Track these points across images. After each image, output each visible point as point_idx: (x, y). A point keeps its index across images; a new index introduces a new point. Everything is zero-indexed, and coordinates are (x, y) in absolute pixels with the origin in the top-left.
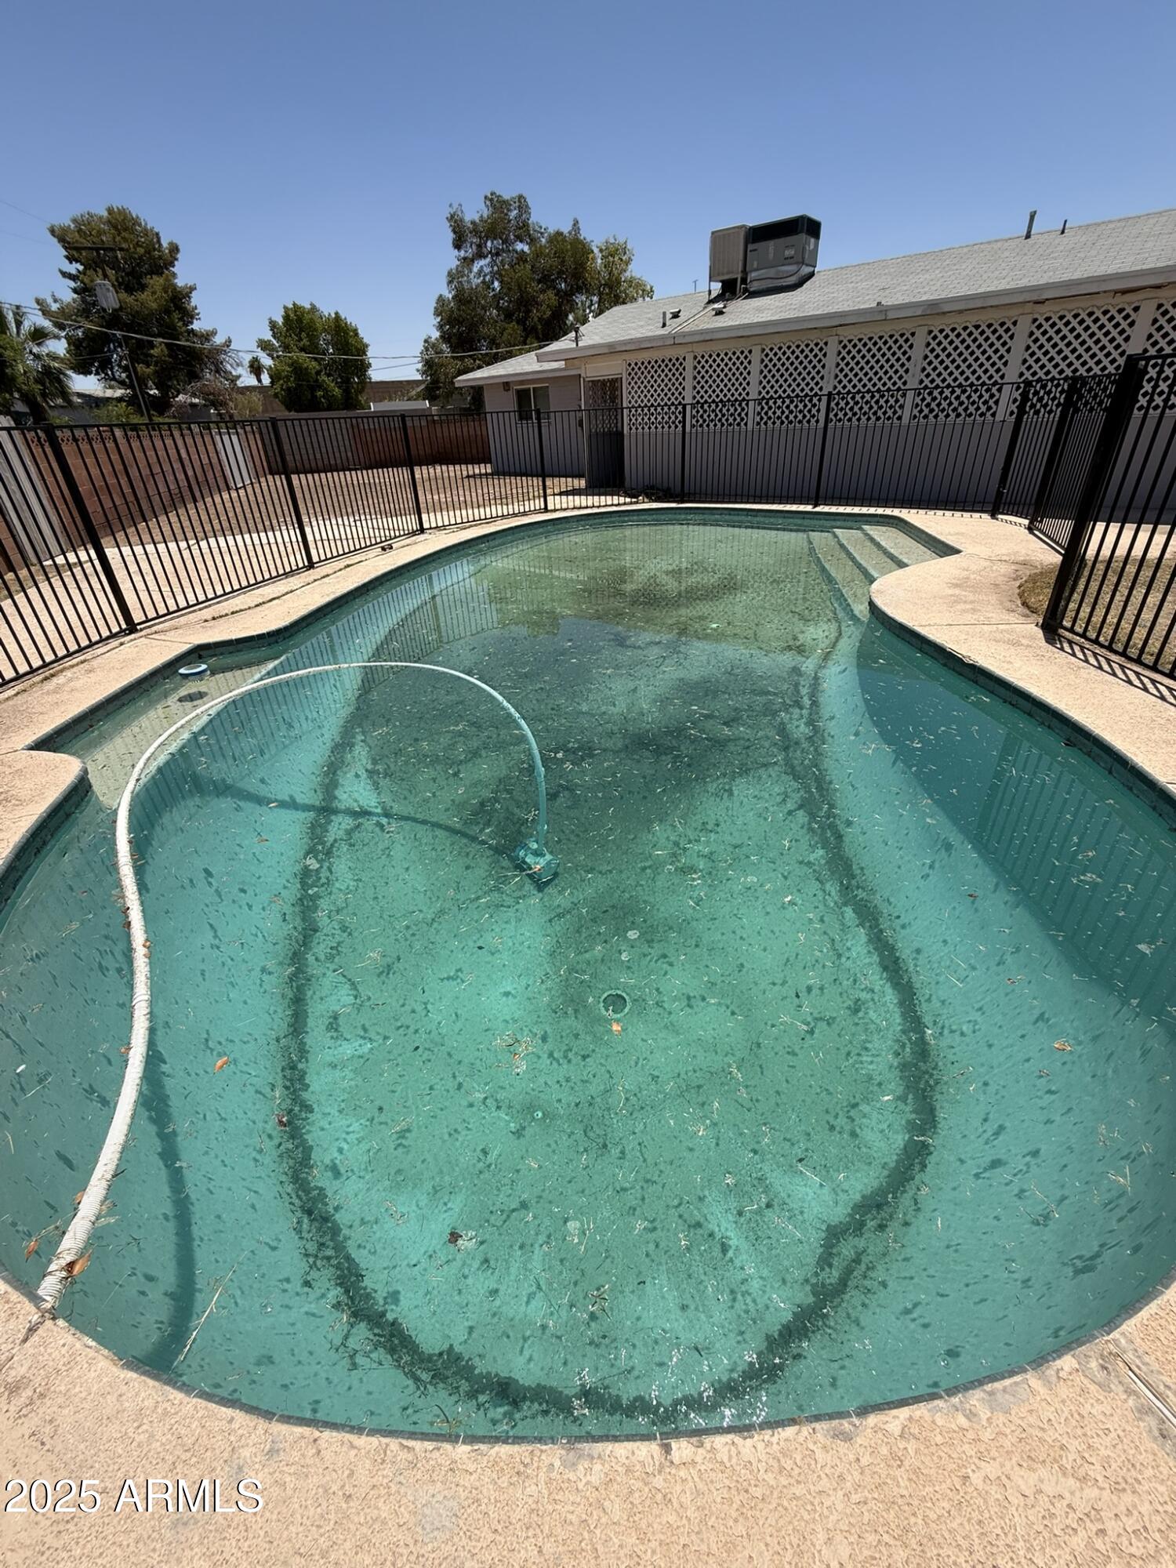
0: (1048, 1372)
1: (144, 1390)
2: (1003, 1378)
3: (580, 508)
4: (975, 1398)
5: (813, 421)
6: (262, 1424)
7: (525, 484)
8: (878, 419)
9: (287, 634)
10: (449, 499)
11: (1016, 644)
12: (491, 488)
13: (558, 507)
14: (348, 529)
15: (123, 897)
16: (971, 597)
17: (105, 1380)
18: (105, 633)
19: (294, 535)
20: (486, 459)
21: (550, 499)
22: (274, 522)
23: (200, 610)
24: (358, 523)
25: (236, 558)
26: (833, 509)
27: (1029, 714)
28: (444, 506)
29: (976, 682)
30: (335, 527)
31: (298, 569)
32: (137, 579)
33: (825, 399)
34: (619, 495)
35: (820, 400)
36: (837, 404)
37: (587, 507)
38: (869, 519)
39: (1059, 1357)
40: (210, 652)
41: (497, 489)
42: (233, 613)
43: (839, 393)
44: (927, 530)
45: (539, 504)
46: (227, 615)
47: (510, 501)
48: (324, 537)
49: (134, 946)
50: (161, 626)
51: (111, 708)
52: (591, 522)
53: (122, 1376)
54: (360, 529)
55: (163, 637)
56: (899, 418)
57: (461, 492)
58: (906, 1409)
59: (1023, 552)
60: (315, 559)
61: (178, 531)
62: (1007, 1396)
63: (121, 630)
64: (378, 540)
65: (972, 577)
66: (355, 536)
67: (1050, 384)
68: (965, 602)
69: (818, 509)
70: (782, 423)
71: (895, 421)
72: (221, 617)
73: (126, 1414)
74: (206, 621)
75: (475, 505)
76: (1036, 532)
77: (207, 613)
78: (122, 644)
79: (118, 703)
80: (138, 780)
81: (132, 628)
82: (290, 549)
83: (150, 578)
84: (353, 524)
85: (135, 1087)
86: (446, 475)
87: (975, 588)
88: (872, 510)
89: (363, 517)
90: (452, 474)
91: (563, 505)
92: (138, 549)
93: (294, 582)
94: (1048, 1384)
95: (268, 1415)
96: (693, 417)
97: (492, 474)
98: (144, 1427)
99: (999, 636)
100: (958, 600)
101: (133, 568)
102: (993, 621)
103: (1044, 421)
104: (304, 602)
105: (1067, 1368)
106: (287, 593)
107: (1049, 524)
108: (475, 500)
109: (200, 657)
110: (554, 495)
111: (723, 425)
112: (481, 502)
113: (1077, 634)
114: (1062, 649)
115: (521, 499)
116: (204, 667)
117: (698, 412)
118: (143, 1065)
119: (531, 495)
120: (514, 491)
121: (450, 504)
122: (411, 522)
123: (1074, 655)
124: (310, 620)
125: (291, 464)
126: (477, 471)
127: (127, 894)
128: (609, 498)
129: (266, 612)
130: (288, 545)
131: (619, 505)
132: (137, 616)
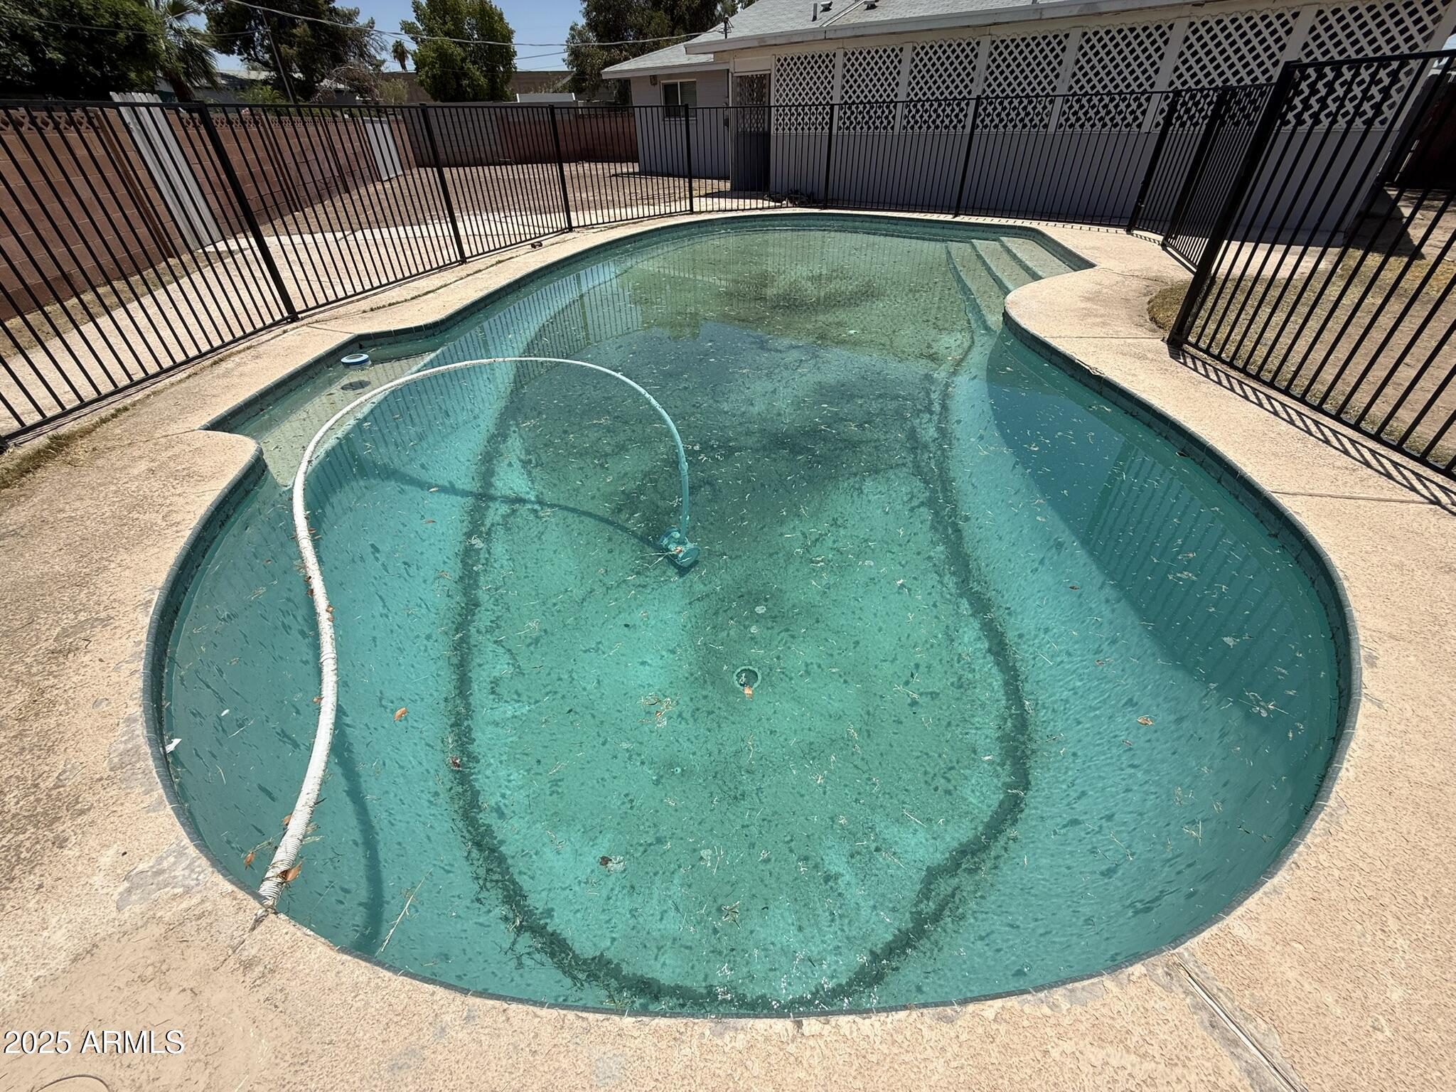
0: (1120, 976)
1: (357, 970)
2: (1083, 979)
3: (725, 210)
4: (1059, 994)
5: (959, 126)
6: (459, 998)
7: (671, 185)
8: (1025, 126)
9: (443, 328)
10: (597, 198)
11: (1142, 357)
12: (638, 188)
13: (703, 209)
14: (498, 224)
15: (305, 567)
16: (1102, 311)
17: (324, 961)
18: (269, 321)
19: (447, 229)
20: (634, 159)
21: (696, 200)
22: (427, 214)
23: (358, 300)
24: (509, 219)
25: (391, 250)
26: (973, 220)
27: (1149, 425)
28: (592, 205)
29: (1100, 394)
30: (486, 223)
31: (451, 263)
32: (297, 268)
33: (973, 103)
34: (764, 199)
35: (967, 105)
36: (985, 109)
37: (731, 210)
38: (1008, 231)
39: (1131, 965)
40: (370, 343)
41: (644, 189)
42: (390, 305)
43: (987, 98)
44: (1063, 243)
45: (685, 205)
46: (384, 306)
47: (656, 201)
48: (476, 232)
49: (318, 611)
50: (322, 315)
51: (279, 393)
52: (734, 226)
53: (338, 958)
54: (510, 225)
55: (324, 327)
56: (1046, 126)
57: (609, 191)
58: (1000, 1000)
59: (1156, 268)
60: (467, 254)
61: (334, 222)
62: (1084, 993)
63: (284, 319)
64: (528, 237)
65: (1105, 291)
66: (506, 232)
67: (1199, 95)
68: (1096, 316)
69: (957, 219)
70: (929, 127)
71: (1041, 129)
72: (379, 308)
73: (344, 987)
74: (364, 312)
75: (623, 205)
76: (1169, 249)
77: (365, 305)
78: (285, 332)
79: (285, 388)
80: (310, 462)
81: (293, 316)
82: (442, 242)
83: (308, 267)
84: (503, 220)
85: (329, 731)
86: (594, 173)
87: (1106, 302)
88: (1011, 222)
89: (513, 213)
90: (600, 172)
91: (709, 207)
92: (296, 239)
93: (448, 276)
94: (1121, 986)
95: (465, 991)
96: (840, 118)
97: (639, 173)
98: (360, 997)
99: (1126, 349)
100: (1088, 314)
101: (292, 257)
102: (1122, 335)
103: (1190, 134)
104: (459, 297)
105: (1137, 974)
106: (441, 287)
107: (1182, 241)
108: (622, 199)
109: (361, 347)
110: (700, 196)
111: (869, 128)
112: (628, 202)
113: (1201, 350)
114: (1185, 364)
115: (667, 200)
116: (365, 357)
117: (845, 113)
118: (334, 713)
119: (677, 196)
120: (661, 192)
121: (598, 203)
122: (559, 220)
123: (1196, 370)
124: (464, 315)
125: (442, 156)
126: (625, 170)
127: (308, 565)
128: (754, 202)
129: (422, 305)
130: (441, 239)
131: (763, 209)
132: (298, 305)
